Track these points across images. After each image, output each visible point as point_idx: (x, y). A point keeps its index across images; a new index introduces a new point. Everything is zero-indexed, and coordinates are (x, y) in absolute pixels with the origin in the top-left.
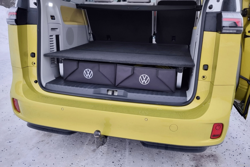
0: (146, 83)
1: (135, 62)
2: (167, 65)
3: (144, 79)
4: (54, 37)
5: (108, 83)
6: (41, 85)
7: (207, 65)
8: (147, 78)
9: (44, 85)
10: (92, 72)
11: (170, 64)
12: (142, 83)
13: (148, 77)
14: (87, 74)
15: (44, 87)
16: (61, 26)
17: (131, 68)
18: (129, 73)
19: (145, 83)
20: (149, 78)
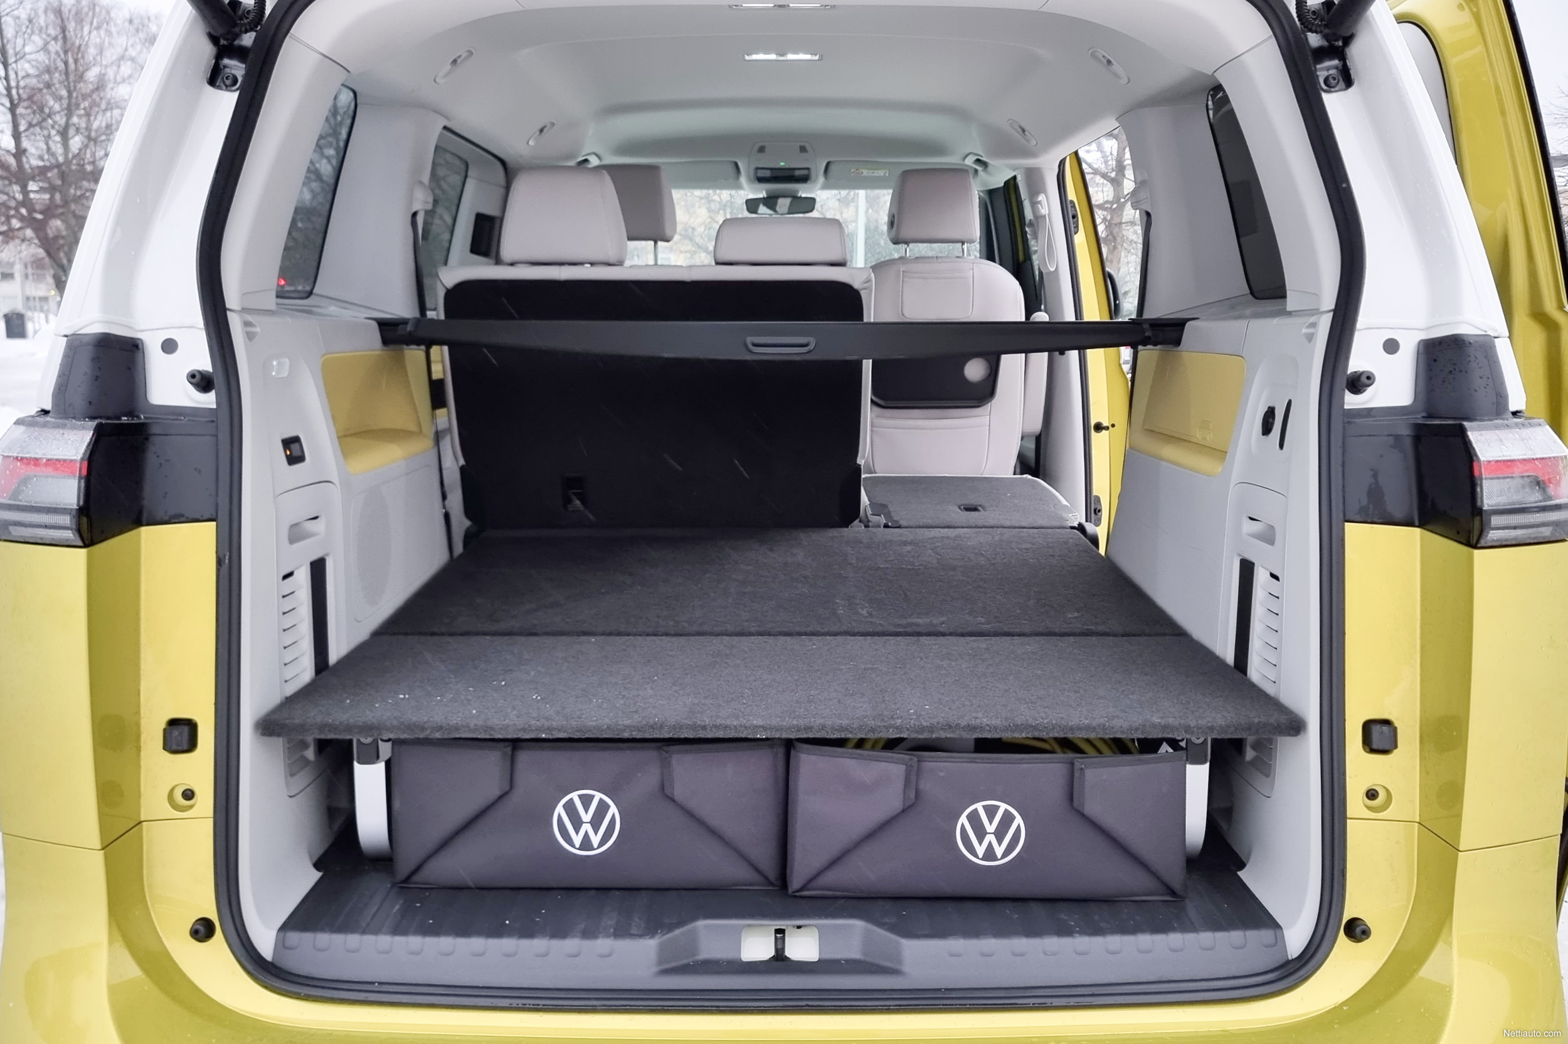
0: (1004, 856)
1: (931, 729)
2: (1137, 729)
3: (991, 828)
4: (303, 577)
5: (732, 871)
6: (247, 951)
7: (1387, 722)
8: (1007, 819)
9: (265, 941)
10: (613, 810)
11: (1154, 726)
12: (976, 855)
13: (1014, 818)
14: (577, 827)
15: (272, 964)
16: (335, 493)
17: (903, 767)
18: (891, 800)
19: (995, 859)
20: (1018, 820)
